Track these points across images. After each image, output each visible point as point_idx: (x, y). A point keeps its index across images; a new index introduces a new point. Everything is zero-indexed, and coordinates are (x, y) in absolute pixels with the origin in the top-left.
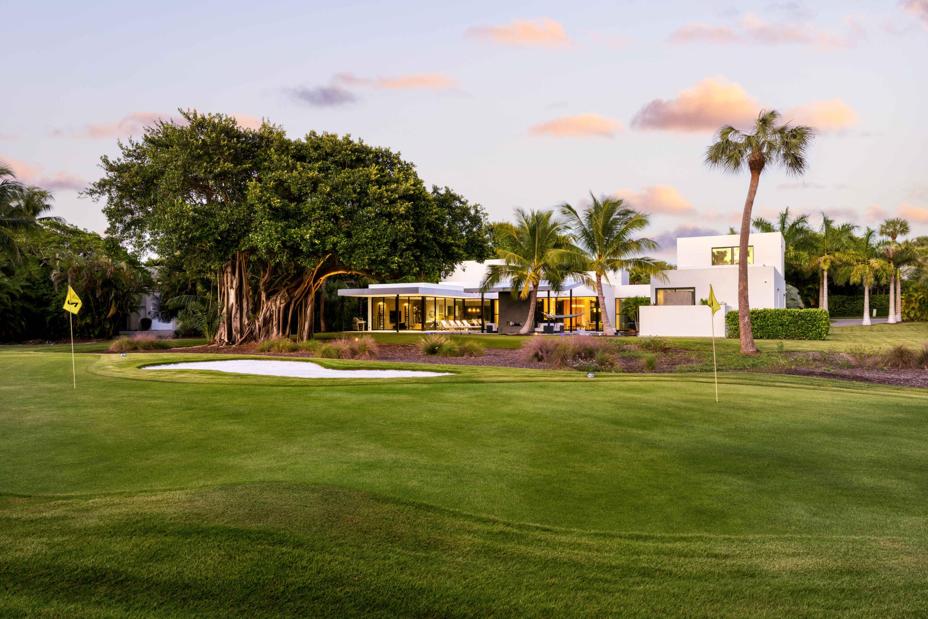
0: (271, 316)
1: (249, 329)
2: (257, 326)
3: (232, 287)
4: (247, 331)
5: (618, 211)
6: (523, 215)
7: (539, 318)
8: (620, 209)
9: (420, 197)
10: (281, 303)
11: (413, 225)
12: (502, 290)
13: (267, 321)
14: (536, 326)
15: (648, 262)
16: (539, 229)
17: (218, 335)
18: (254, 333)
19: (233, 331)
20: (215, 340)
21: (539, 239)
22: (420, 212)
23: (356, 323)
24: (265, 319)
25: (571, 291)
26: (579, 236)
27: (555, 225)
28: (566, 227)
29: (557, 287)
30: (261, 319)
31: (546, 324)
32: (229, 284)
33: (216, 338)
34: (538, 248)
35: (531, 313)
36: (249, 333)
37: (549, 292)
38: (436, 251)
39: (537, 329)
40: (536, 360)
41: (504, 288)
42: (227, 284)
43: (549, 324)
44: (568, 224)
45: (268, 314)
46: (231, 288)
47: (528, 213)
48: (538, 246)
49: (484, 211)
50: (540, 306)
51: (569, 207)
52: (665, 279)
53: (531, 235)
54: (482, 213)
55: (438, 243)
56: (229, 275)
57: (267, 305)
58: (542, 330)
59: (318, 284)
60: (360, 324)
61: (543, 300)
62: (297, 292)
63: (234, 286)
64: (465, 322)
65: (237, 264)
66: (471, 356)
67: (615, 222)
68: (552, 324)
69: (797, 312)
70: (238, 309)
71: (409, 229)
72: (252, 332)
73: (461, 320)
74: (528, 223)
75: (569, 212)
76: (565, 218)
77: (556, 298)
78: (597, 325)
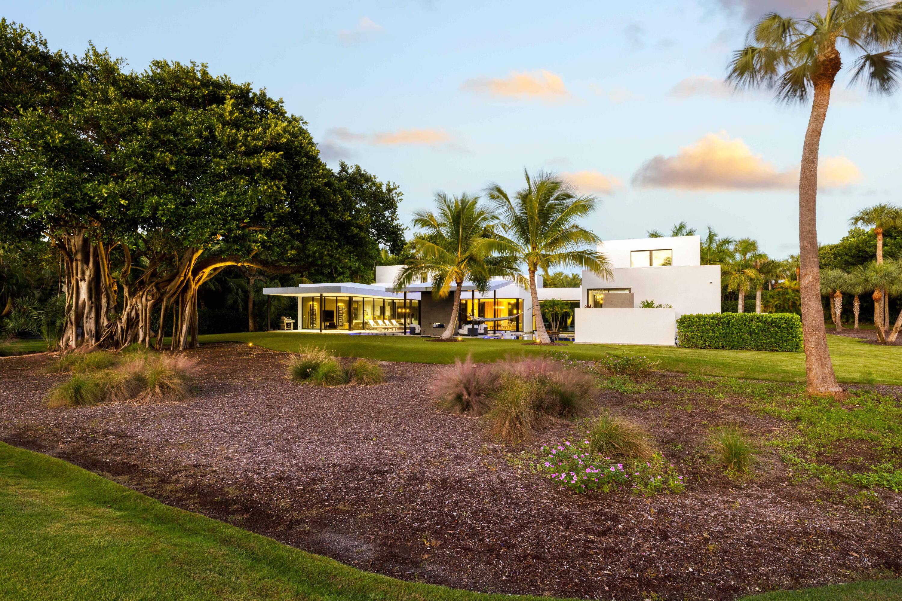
0: (137, 315)
1: (108, 332)
2: (119, 328)
3: (83, 279)
4: (105, 334)
5: (555, 195)
6: (445, 201)
7: (463, 319)
8: (559, 193)
9: (300, 152)
10: (147, 300)
11: (285, 188)
12: (424, 290)
13: (132, 323)
14: (460, 327)
15: (589, 256)
16: (463, 218)
17: (64, 339)
18: (116, 338)
19: (86, 335)
20: (60, 347)
21: (464, 229)
22: (301, 174)
23: (283, 322)
24: (129, 320)
25: (495, 292)
26: (510, 226)
27: (481, 213)
28: (494, 217)
29: (482, 286)
30: (124, 319)
31: (470, 326)
32: (79, 275)
33: (60, 344)
34: (462, 239)
35: (455, 314)
36: (108, 337)
37: (473, 292)
38: (326, 230)
39: (461, 332)
40: (457, 408)
41: (426, 288)
42: (77, 274)
43: (473, 326)
44: (496, 213)
45: (133, 313)
46: (81, 280)
47: (451, 197)
48: (462, 236)
49: (398, 190)
50: (463, 308)
51: (499, 190)
52: (608, 276)
53: (454, 224)
54: (396, 193)
55: (331, 220)
56: (79, 263)
57: (132, 302)
58: (466, 333)
59: (201, 278)
60: (287, 324)
61: (466, 301)
62: (169, 287)
63: (87, 278)
64: (394, 321)
65: (92, 250)
66: (360, 384)
67: (552, 207)
68: (476, 327)
69: (770, 317)
70: (91, 308)
71: (280, 193)
72: (111, 336)
73: (390, 320)
74: (450, 210)
75: (498, 197)
76: (493, 204)
77: (479, 299)
78: (517, 326)
